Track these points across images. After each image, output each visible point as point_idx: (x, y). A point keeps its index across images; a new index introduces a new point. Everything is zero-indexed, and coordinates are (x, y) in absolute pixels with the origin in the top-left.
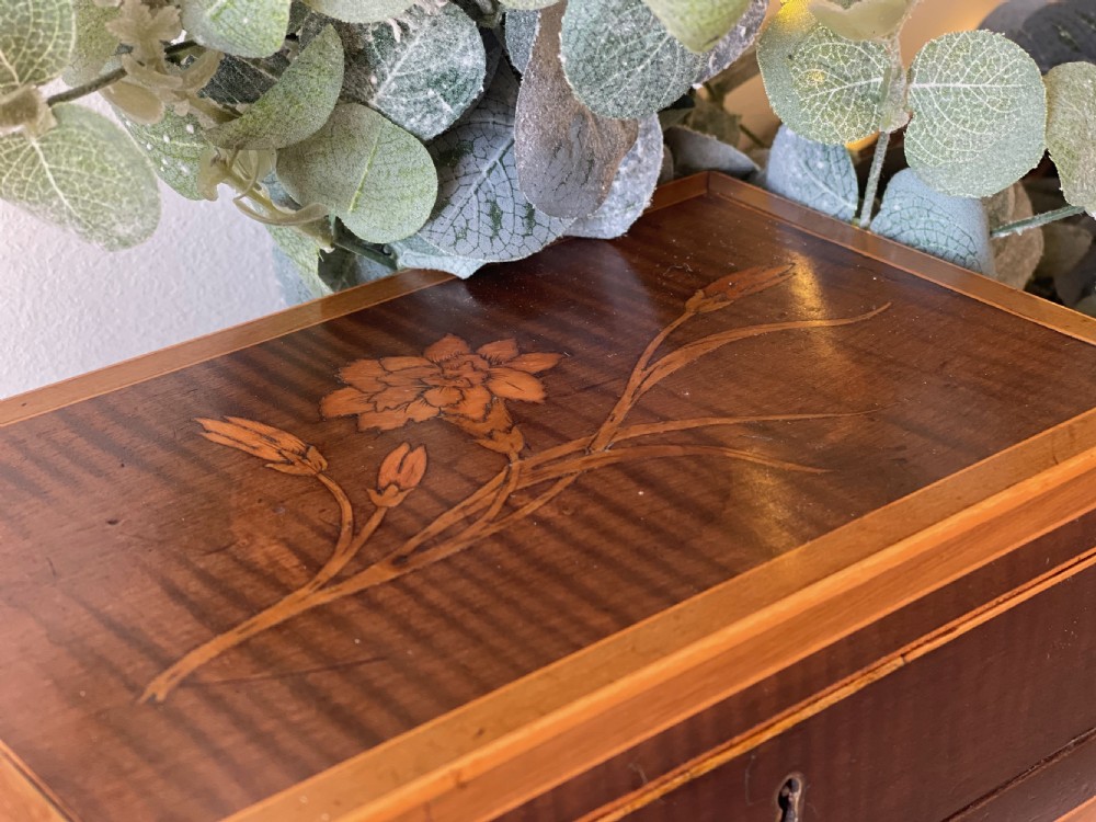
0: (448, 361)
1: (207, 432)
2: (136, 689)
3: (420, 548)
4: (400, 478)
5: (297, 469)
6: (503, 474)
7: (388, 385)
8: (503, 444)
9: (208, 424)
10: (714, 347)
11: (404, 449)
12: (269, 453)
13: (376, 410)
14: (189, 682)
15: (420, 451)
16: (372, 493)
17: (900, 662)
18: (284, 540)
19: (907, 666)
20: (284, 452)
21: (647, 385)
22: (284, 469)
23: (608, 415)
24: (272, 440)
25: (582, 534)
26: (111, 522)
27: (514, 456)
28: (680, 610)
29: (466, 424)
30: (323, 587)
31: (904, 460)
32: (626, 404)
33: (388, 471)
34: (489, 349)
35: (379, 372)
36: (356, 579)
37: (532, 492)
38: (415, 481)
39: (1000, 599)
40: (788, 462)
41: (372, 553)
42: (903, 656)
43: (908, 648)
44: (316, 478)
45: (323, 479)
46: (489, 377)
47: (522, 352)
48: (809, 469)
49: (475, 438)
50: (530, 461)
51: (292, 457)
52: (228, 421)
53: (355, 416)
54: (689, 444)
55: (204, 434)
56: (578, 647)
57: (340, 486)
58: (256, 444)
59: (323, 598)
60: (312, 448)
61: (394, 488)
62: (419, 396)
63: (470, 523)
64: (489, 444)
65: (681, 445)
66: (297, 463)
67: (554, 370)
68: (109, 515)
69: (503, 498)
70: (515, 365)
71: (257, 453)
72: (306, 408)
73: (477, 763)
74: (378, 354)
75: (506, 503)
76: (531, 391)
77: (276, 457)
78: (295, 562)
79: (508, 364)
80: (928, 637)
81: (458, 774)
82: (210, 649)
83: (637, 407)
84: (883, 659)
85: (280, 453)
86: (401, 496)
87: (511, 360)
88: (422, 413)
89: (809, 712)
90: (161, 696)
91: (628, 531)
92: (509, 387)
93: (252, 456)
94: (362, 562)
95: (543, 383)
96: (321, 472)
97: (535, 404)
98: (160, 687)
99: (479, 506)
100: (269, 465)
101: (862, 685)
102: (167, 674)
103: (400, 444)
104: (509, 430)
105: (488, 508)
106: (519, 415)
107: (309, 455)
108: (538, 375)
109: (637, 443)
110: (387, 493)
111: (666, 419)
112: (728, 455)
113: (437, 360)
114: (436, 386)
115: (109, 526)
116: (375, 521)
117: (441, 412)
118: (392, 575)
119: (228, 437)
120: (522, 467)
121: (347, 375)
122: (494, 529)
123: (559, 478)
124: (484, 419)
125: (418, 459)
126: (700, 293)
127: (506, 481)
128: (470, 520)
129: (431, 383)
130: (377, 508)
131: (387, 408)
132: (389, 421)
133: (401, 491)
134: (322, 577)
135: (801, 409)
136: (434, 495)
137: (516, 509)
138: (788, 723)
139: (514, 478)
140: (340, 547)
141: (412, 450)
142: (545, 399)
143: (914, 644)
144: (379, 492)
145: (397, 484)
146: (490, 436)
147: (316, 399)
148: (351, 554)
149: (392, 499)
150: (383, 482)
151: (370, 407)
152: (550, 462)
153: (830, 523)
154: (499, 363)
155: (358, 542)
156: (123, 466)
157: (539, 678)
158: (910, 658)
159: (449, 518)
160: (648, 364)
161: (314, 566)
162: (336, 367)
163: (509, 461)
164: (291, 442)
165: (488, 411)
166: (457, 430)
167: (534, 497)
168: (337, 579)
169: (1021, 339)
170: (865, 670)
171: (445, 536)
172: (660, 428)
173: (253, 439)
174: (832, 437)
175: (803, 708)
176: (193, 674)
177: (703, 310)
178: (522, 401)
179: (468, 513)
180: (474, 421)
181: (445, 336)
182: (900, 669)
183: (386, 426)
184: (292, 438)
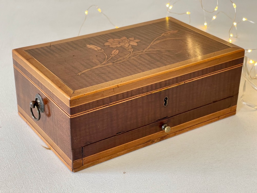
0: (124, 40)
2: (76, 74)
3: (116, 61)
4: (115, 53)
5: (100, 51)
7: (114, 42)
8: (130, 50)
9: (87, 45)
10: (164, 40)
11: (116, 50)
12: (96, 49)
13: (112, 45)
14: (83, 74)
17: (184, 83)
18: (97, 59)
19: (185, 84)
21: (153, 44)
23: (146, 48)
25: (140, 62)
26: (74, 56)
28: (151, 71)
29: (125, 48)
31: (188, 56)
32: (149, 46)
33: (113, 52)
34: (130, 39)
35: (113, 40)
36: (107, 64)
37: (133, 56)
38: (116, 54)
39: (201, 76)
40: (171, 55)
41: (109, 62)
42: (184, 82)
43: (185, 81)
45: (103, 53)
46: (130, 42)
47: (135, 39)
48: (174, 56)
50: (134, 53)
51: (99, 50)
52: (90, 45)
53: (109, 46)
54: (157, 52)
55: (87, 47)
56: (137, 73)
57: (106, 54)
59: (102, 66)
60: (102, 49)
61: (113, 54)
62: (119, 44)
67: (140, 42)
68: (73, 55)
69: (129, 56)
70: (134, 41)
72: (102, 44)
73: (120, 84)
74: (113, 38)
76: (136, 44)
77: (97, 50)
78: (99, 62)
79: (133, 41)
80: (189, 80)
81: (118, 85)
82: (86, 70)
83: (151, 47)
84: (181, 82)
86: (114, 56)
87: (133, 40)
88: (119, 46)
89: (169, 88)
90: (79, 75)
91: (146, 61)
92: (132, 43)
93: (93, 49)
94: (108, 62)
97: (136, 46)
98: (79, 74)
99: (125, 57)
101: (178, 85)
102: (80, 73)
103: (115, 49)
104: (131, 49)
105: (127, 58)
106: (133, 47)
108: (137, 42)
109: (150, 51)
111: (155, 49)
112: (163, 54)
113: (122, 39)
116: (110, 58)
117: (122, 46)
118: (112, 64)
119: (90, 47)
121: (108, 41)
122: (127, 60)
123: (138, 55)
124: (128, 47)
125: (118, 51)
126: (164, 33)
127: (130, 55)
128: (124, 59)
129: (120, 42)
130: (111, 57)
131: (114, 45)
132: (114, 47)
134: (102, 64)
135: (175, 49)
136: (119, 55)
137: (130, 58)
138: (166, 89)
139: (131, 54)
140: (105, 61)
141: (117, 50)
143: (186, 81)
144: (111, 55)
145: (114, 54)
146: (128, 49)
147: (104, 44)
148: (107, 61)
149: (113, 56)
150: (112, 54)
152: (137, 53)
153: (175, 62)
154: (131, 40)
155: (108, 60)
157: (130, 76)
158: (185, 83)
159: (121, 58)
160: (154, 42)
161: (101, 62)
162: (107, 40)
163: (131, 52)
164: (99, 48)
165: (129, 46)
166: (124, 48)
168: (104, 64)
170: (178, 83)
171: (120, 60)
172: (154, 50)
173: (94, 47)
174: (179, 52)
177: (164, 35)
178: (134, 45)
180: (127, 47)
181: (124, 37)
182: (184, 84)
183: (113, 47)
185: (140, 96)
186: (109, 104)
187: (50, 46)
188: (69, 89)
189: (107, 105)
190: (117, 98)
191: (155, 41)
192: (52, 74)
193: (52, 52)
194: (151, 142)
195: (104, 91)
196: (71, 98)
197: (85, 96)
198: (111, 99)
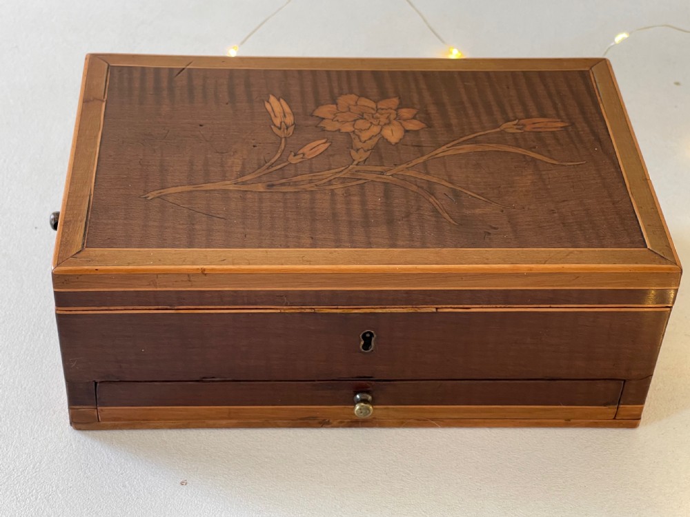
0: (383, 109)
1: (268, 102)
2: (146, 191)
3: (282, 184)
4: (308, 153)
5: (279, 132)
6: (343, 168)
7: (349, 110)
8: (358, 155)
9: (272, 99)
11: (324, 141)
12: (277, 122)
13: (333, 119)
14: (162, 197)
15: (327, 145)
16: (293, 154)
17: (434, 310)
18: (245, 159)
20: (283, 123)
21: (440, 155)
22: (275, 130)
23: (409, 162)
24: (285, 116)
25: (340, 206)
26: (201, 125)
27: (355, 163)
28: (335, 251)
29: (356, 141)
30: (235, 184)
31: (489, 234)
32: (423, 159)
33: (306, 149)
34: (404, 111)
35: (353, 103)
36: (249, 186)
37: (344, 181)
38: (311, 156)
39: (498, 306)
40: (447, 213)
41: (265, 179)
42: (437, 308)
43: (441, 306)
44: (281, 138)
45: (283, 140)
46: (389, 124)
47: (414, 118)
48: (451, 220)
49: (352, 148)
50: (358, 168)
51: (283, 126)
52: (279, 100)
53: (323, 119)
54: (422, 188)
55: (266, 103)
56: (288, 247)
57: (285, 146)
58: (278, 114)
59: (231, 187)
60: (293, 126)
61: (301, 156)
62: (355, 120)
63: (310, 183)
64: (353, 153)
65: (418, 187)
66: (282, 130)
67: (416, 132)
68: (202, 122)
69: (332, 178)
70: (404, 123)
71: (273, 118)
72: (311, 107)
73: (212, 270)
74: (363, 94)
75: (330, 181)
76: (396, 137)
77: (278, 125)
78: (239, 169)
79: (402, 121)
80: (453, 306)
81: (205, 270)
82: (180, 189)
83: (425, 163)
84: (425, 306)
85: (281, 123)
86: (301, 160)
88: (347, 128)
89: (380, 311)
90: (149, 198)
91: (357, 212)
92: (390, 132)
93: (271, 119)
94: (258, 180)
95: (404, 136)
96: (285, 138)
97: (390, 143)
98: (152, 195)
99: (320, 177)
100: (272, 127)
101: (410, 311)
102: (160, 191)
103: (324, 138)
104: (367, 151)
105: (323, 180)
106: (379, 146)
107: (289, 129)
108: (407, 131)
109: (404, 178)
110: (296, 157)
111: (428, 173)
112: (431, 200)
113: (380, 106)
114: (365, 119)
115: (199, 127)
116: (280, 166)
117: (354, 132)
118: (262, 190)
119: (272, 108)
120: (353, 168)
121: (341, 99)
122: (313, 189)
123: (361, 179)
124: (364, 142)
125: (323, 148)
126: (516, 122)
127: (341, 172)
128: (311, 181)
129: (365, 116)
130: (287, 161)
131: (338, 120)
132: (330, 126)
133: (302, 158)
134: (240, 180)
135: (483, 193)
136: (311, 165)
137: (330, 185)
138: (368, 311)
139: (345, 172)
140: (259, 171)
141: (325, 143)
142: (396, 143)
143: (444, 306)
144: (295, 155)
145: (304, 155)
146: (358, 150)
147: (318, 104)
149: (296, 160)
150: (301, 151)
151: (332, 117)
152: (365, 171)
153: (429, 245)
154: (399, 119)
155: (265, 172)
156: (227, 104)
157: (262, 251)
158: (439, 310)
159: (306, 177)
160: (453, 146)
161: (242, 174)
162: (341, 94)
163: (352, 164)
164: (289, 120)
166: (351, 142)
167: (342, 183)
168: (244, 183)
169: (613, 204)
170: (413, 306)
171: (296, 184)
172: (421, 176)
173: (280, 113)
174: (477, 211)
175: (377, 308)
176: (165, 195)
177: (506, 130)
178: (387, 140)
179: (314, 178)
180: (360, 141)
181: (395, 97)
182: (433, 313)
183: (328, 128)
184: (292, 118)
185: (279, 311)
186: (176, 308)
187: (184, 69)
188: (79, 238)
189: (169, 307)
190: (201, 298)
191: (464, 141)
192: (92, 171)
193: (165, 93)
194: (320, 423)
195: (157, 274)
196: (58, 268)
197: (98, 273)
198: (180, 298)
